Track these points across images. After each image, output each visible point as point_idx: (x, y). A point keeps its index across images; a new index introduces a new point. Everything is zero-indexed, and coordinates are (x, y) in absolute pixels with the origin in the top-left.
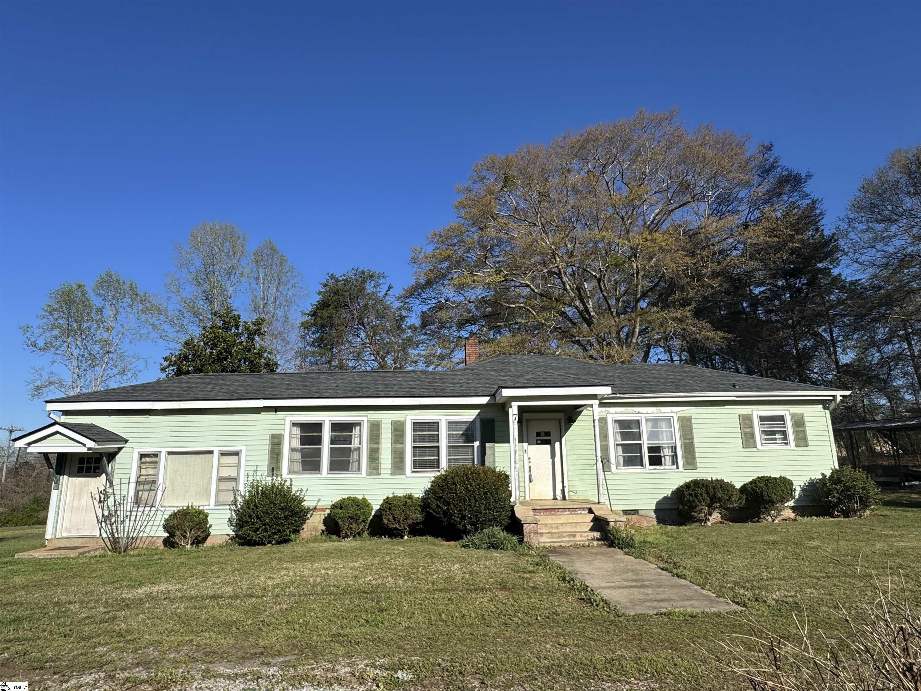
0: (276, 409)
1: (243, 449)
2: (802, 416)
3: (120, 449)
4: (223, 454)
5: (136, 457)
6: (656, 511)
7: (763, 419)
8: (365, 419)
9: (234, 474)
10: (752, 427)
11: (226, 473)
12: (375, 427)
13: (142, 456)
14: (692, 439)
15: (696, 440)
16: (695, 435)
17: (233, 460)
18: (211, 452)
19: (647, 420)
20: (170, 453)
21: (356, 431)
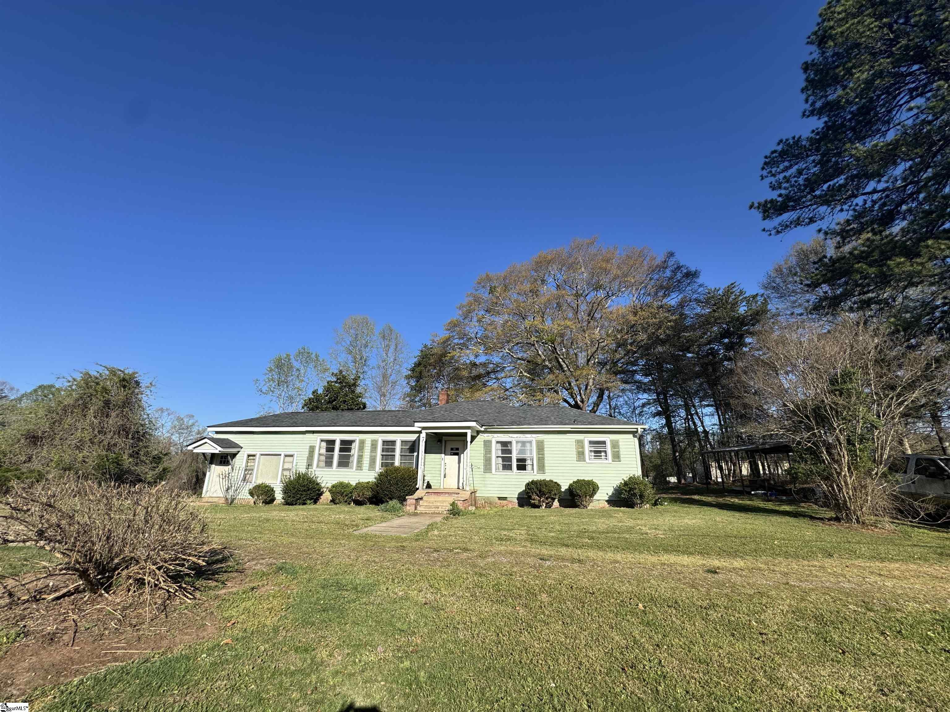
0: (314, 432)
1: (296, 453)
2: (617, 442)
3: (239, 452)
4: (286, 456)
5: (246, 456)
6: (518, 499)
7: (591, 442)
8: (358, 439)
9: (291, 467)
10: (583, 447)
11: (287, 466)
12: (362, 442)
13: (249, 456)
14: (543, 454)
15: (546, 455)
16: (545, 452)
17: (290, 459)
18: (280, 455)
19: (517, 442)
20: (262, 455)
21: (353, 445)
